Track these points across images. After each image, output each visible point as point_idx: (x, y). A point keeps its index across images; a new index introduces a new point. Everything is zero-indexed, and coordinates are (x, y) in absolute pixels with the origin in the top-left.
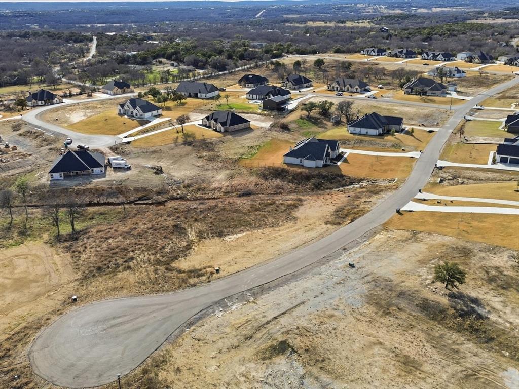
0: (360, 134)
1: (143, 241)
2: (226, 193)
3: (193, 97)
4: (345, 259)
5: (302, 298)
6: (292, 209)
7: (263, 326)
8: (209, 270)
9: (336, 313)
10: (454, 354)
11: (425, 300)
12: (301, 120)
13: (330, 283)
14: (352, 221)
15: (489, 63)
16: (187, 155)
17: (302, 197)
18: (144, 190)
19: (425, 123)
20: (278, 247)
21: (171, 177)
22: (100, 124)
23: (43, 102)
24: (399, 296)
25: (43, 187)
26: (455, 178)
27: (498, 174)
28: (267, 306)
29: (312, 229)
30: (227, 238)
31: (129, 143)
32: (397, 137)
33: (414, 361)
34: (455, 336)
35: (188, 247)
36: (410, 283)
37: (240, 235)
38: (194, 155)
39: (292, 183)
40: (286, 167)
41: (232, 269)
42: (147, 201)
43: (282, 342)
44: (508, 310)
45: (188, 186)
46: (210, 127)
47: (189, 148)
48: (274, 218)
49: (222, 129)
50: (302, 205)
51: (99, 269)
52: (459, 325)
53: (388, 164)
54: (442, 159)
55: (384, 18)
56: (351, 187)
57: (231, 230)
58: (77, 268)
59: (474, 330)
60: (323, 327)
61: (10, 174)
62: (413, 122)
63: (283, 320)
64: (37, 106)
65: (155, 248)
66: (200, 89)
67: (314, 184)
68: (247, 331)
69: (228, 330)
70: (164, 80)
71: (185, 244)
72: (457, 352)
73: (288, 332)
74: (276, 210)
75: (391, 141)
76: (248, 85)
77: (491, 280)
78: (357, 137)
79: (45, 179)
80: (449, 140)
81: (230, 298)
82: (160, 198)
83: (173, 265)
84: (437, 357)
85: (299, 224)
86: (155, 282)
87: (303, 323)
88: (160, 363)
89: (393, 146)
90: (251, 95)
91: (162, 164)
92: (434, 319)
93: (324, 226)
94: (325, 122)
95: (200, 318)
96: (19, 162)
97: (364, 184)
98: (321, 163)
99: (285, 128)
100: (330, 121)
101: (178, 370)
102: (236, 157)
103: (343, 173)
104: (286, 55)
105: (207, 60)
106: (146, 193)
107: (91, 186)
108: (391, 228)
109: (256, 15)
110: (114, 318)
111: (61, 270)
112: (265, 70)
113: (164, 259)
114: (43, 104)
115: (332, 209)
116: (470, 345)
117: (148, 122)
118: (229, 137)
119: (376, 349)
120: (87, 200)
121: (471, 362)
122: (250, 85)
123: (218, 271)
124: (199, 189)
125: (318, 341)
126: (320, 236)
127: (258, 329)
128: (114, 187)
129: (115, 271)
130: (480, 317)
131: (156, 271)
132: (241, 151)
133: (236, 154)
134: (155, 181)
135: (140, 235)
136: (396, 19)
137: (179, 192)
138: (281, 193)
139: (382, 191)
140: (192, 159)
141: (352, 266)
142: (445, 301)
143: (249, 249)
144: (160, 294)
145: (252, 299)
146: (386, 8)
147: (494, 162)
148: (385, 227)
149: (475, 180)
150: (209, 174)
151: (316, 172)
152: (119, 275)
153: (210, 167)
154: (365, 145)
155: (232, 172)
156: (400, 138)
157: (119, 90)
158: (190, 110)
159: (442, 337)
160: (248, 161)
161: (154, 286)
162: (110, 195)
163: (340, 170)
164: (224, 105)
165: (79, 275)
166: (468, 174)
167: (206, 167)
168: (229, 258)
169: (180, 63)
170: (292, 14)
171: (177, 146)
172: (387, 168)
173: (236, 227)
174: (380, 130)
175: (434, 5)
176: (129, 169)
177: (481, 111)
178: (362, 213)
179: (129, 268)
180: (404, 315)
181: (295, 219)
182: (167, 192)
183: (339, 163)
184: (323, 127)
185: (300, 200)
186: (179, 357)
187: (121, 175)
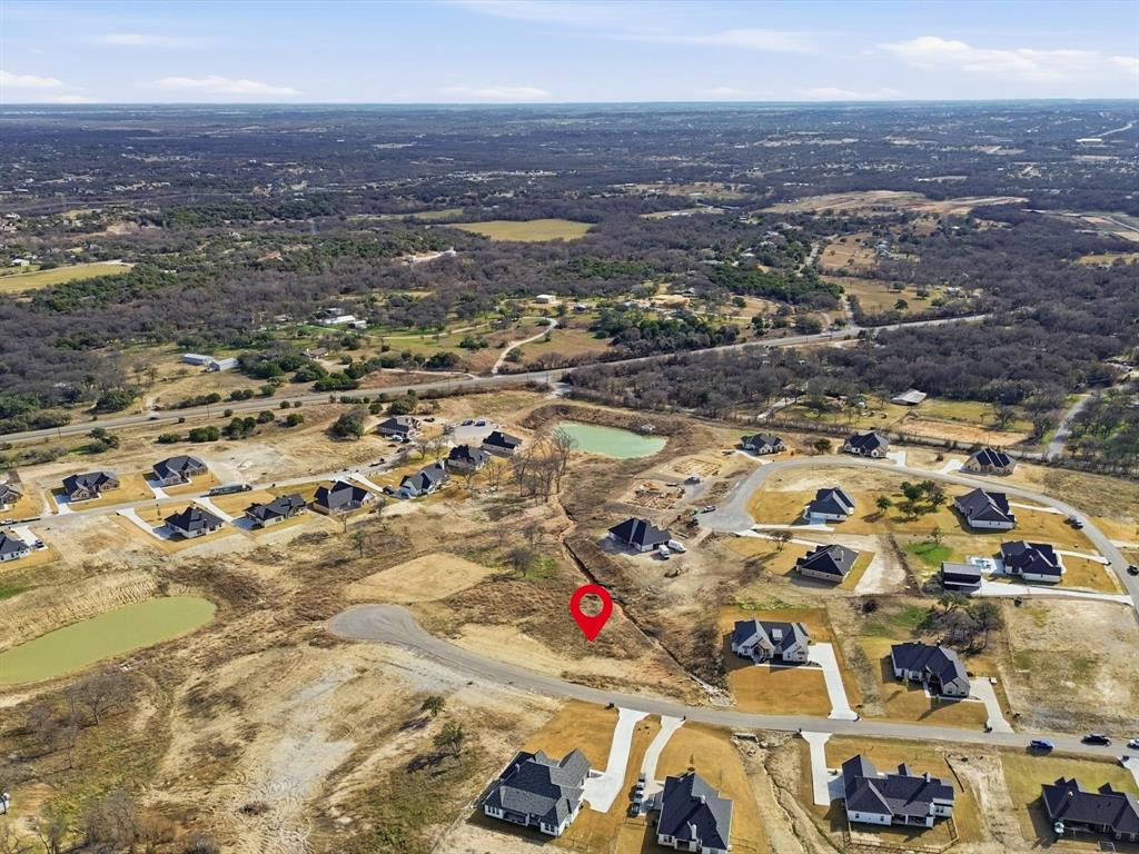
31: (737, 537)
102: (741, 602)
114: (858, 452)
176: (665, 559)
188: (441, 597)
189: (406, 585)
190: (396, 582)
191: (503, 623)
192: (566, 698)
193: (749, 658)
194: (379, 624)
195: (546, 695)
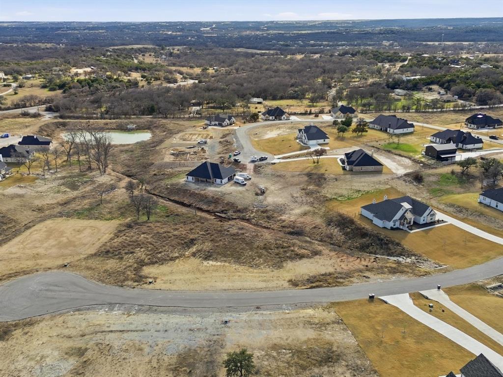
2: (282, 227)
3: (382, 132)
14: (312, 288)
16: (297, 184)
18: (233, 205)
21: (263, 201)
23: (274, 117)
30: (206, 262)
31: (274, 164)
37: (218, 264)
38: (302, 186)
42: (222, 215)
43: (87, 348)
46: (344, 163)
47: (304, 179)
49: (348, 168)
57: (219, 257)
64: (269, 120)
66: (390, 124)
70: (406, 108)
73: (98, 344)
76: (471, 126)
78: (480, 208)
81: (122, 305)
82: (234, 215)
90: (435, 138)
91: (271, 188)
93: (285, 282)
94: (477, 182)
99: (418, 180)
102: (332, 197)
103: (402, 242)
106: (230, 208)
108: (333, 309)
114: (274, 119)
118: (348, 176)
122: (472, 125)
123: (150, 283)
128: (215, 197)
132: (345, 192)
134: (248, 201)
137: (253, 215)
140: (296, 189)
141: (225, 322)
150: (293, 206)
153: (300, 200)
155: (312, 209)
157: (342, 114)
158: (358, 143)
160: (336, 204)
163: (403, 239)
164: (396, 144)
167: (298, 199)
169: (448, 92)
171: (299, 175)
172: (462, 251)
182: (245, 212)
183: (415, 231)
185: (318, 253)
188: (93, 252)
189: (41, 251)
190: (27, 251)
191: (177, 258)
192: (325, 305)
193: (398, 229)
194: (49, 294)
195: (304, 308)
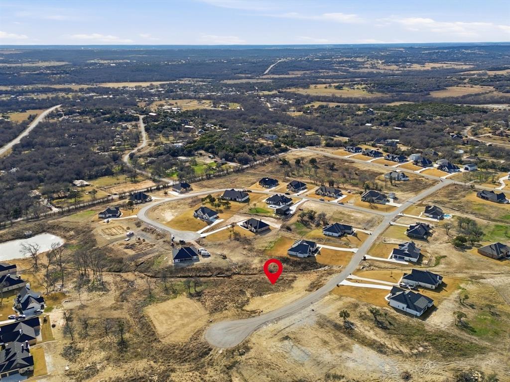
0: (329, 235)
1: (229, 297)
2: (259, 271)
3: (233, 201)
4: (312, 307)
5: (293, 322)
6: (291, 282)
7: (280, 331)
8: (259, 311)
9: (305, 327)
10: (340, 340)
11: (336, 324)
12: (297, 223)
13: (304, 317)
14: (317, 290)
15: (428, 167)
16: (237, 247)
17: (296, 276)
18: (220, 268)
19: (367, 227)
20: (285, 301)
21: (231, 262)
22: (185, 223)
23: (141, 200)
24: (328, 322)
25: (171, 266)
26: (370, 266)
27: (391, 265)
28: (281, 324)
29: (299, 293)
30: (263, 297)
31: (204, 237)
32: (348, 238)
33: (327, 342)
34: (342, 335)
35: (248, 301)
36: (332, 317)
37: (269, 295)
38: (241, 247)
39: (292, 266)
40: (289, 257)
41: (268, 310)
42: (222, 275)
43: (286, 336)
44: (361, 327)
45: (240, 267)
46: (247, 228)
47: (238, 242)
48: (283, 287)
49: (255, 231)
50: (296, 280)
51: (215, 309)
52: (345, 332)
53: (340, 256)
54: (368, 254)
55: (376, 85)
56: (320, 269)
57: (264, 293)
58: (206, 309)
59: (349, 333)
60: (300, 332)
61: (149, 257)
62: (360, 226)
63: (287, 329)
65: (235, 301)
66: (238, 196)
67: (302, 267)
68: (275, 333)
69: (268, 332)
71: (246, 299)
72: (342, 339)
73: (288, 333)
74: (284, 283)
75: (345, 241)
77: (361, 316)
78: (327, 237)
79: (171, 262)
80: (375, 241)
81: (268, 321)
82: (228, 273)
83: (244, 308)
84: (335, 341)
85: (294, 291)
86: (239, 315)
87: (293, 330)
88: (247, 342)
89: (345, 244)
91: (225, 252)
92: (337, 330)
93: (305, 292)
94: (311, 224)
95: (258, 328)
96: (151, 250)
97: (326, 268)
98: (306, 255)
99: (289, 229)
100: (313, 223)
101: (254, 344)
102: (264, 249)
103: (317, 261)
104: (290, 148)
105: (234, 155)
106: (221, 271)
107: (194, 267)
108: (333, 294)
109: (265, 71)
110: (229, 328)
111: (200, 309)
112: (276, 165)
113: (239, 306)
114: (141, 202)
115: (309, 282)
116: (346, 338)
117: (212, 222)
118: (259, 235)
119: (317, 338)
120: (194, 274)
121: (344, 342)
123: (262, 311)
124: (246, 269)
125: (298, 336)
126: (302, 297)
127: (279, 332)
128: (205, 267)
129: (221, 311)
130: (352, 329)
131: (237, 311)
132: (266, 245)
133: (263, 247)
134: (223, 263)
135: (227, 294)
136: (386, 87)
137: (237, 270)
138: (286, 272)
139: (333, 273)
140: (240, 249)
141: (313, 310)
142: (342, 324)
143: (273, 302)
144: (242, 320)
145: (276, 322)
146: (383, 63)
147: (391, 258)
148: (330, 293)
149: (379, 268)
150: (250, 259)
151: (304, 261)
152: (224, 312)
153: (250, 255)
154: (331, 242)
155: (262, 258)
156: (350, 239)
158: (234, 212)
159: (338, 335)
160: (269, 252)
161: (239, 316)
162: (205, 271)
163: (316, 260)
164: (253, 209)
165: (208, 312)
166: (377, 264)
167: (248, 255)
168: (266, 306)
169: (215, 156)
170: (298, 70)
171: (231, 241)
172: (339, 258)
173: (267, 291)
174: (340, 234)
175: (427, 60)
176: (209, 256)
177: (402, 217)
178: (321, 286)
179: (226, 309)
180: (328, 328)
181: (292, 287)
182: (231, 270)
183: (316, 255)
184: (310, 228)
185: (295, 277)
186: (253, 340)
187: (207, 260)
192: (328, 293)
